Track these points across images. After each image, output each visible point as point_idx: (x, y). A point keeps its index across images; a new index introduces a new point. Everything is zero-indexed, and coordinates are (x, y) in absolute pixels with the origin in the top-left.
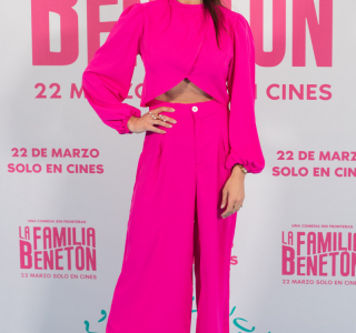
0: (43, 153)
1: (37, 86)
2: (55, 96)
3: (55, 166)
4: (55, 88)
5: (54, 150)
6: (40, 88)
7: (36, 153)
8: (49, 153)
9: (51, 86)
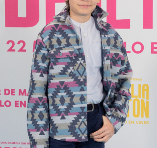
0: (12, 92)
1: (8, 43)
2: (21, 50)
3: (21, 102)
4: (22, 44)
5: (20, 90)
6: (11, 44)
7: (7, 92)
8: (17, 92)
9: (19, 43)
